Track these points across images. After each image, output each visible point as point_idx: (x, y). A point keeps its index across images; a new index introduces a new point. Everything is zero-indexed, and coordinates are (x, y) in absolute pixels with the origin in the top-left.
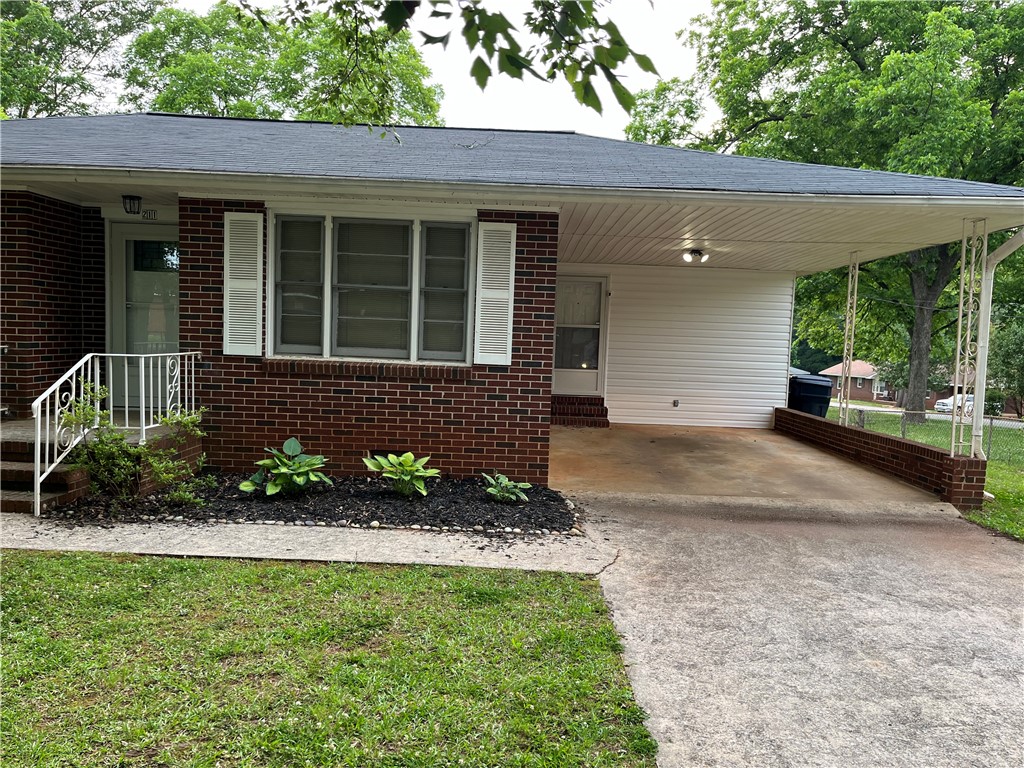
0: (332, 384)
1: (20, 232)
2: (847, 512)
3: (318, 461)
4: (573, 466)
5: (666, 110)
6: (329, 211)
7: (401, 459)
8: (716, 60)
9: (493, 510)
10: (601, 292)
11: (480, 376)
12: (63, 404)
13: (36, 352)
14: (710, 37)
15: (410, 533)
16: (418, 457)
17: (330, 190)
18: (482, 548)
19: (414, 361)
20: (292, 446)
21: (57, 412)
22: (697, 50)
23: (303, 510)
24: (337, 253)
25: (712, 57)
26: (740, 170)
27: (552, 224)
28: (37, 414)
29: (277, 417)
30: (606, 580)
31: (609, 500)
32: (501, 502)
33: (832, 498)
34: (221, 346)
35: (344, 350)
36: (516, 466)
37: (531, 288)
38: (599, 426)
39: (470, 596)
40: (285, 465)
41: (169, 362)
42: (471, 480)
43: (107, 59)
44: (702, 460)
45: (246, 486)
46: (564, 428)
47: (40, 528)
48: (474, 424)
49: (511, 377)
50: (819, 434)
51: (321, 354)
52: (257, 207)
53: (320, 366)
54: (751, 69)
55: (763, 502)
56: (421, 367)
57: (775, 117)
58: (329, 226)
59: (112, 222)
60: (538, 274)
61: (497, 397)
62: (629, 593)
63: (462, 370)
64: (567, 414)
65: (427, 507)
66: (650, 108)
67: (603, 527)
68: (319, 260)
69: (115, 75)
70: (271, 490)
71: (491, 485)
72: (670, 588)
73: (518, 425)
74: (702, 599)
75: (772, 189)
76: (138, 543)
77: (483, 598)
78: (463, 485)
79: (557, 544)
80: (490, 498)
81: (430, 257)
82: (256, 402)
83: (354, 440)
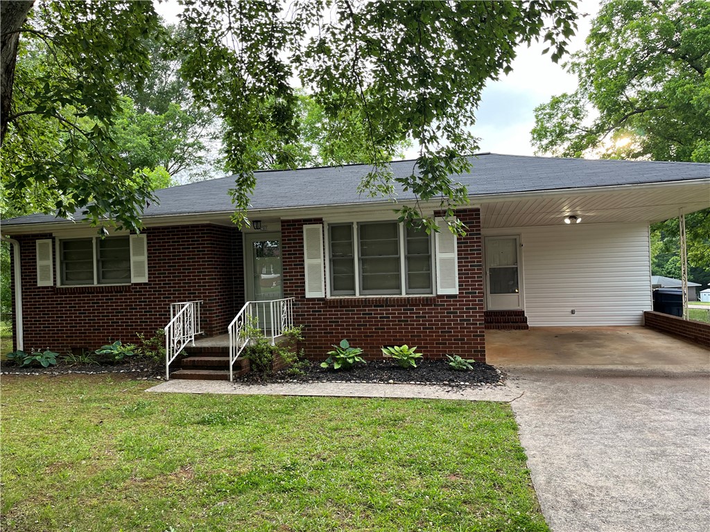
0: (361, 310)
1: (207, 244)
2: (675, 371)
3: (359, 351)
4: (502, 352)
5: (560, 115)
6: (355, 220)
7: (401, 348)
8: (592, 78)
9: (453, 374)
10: (516, 244)
11: (441, 301)
12: (239, 327)
13: (216, 303)
14: (586, 64)
15: (410, 385)
16: (410, 348)
17: (356, 210)
18: (448, 392)
19: (404, 295)
20: (344, 343)
21: (237, 330)
22: (577, 74)
23: (354, 376)
24: (360, 241)
25: (589, 77)
26: (589, 171)
27: (476, 215)
28: (230, 332)
29: (334, 329)
30: (514, 404)
31: (523, 369)
32: (458, 370)
33: (668, 364)
34: (304, 293)
35: (366, 292)
36: (466, 352)
37: (467, 250)
38: (522, 329)
39: (443, 410)
40: (342, 353)
41: (282, 304)
42: (441, 360)
43: (211, 129)
44: (587, 346)
45: (324, 365)
46: (498, 331)
47: (235, 386)
48: (440, 328)
49: (459, 301)
50: (672, 327)
51: (355, 295)
52: (319, 221)
53: (355, 301)
54: (615, 84)
55: (620, 367)
56: (408, 298)
57: (639, 110)
58: (355, 227)
59: (246, 234)
60: (470, 242)
61: (452, 313)
62: (526, 409)
63: (431, 299)
64: (500, 323)
65: (418, 373)
66: (547, 116)
67: (517, 382)
68: (351, 245)
69: (216, 138)
70: (336, 367)
71: (452, 361)
72: (550, 407)
73: (465, 328)
74: (566, 412)
75: (605, 184)
76: (281, 391)
77: (449, 410)
78: (436, 363)
79: (489, 390)
80: (451, 368)
81: (409, 238)
82: (323, 322)
83: (375, 340)
